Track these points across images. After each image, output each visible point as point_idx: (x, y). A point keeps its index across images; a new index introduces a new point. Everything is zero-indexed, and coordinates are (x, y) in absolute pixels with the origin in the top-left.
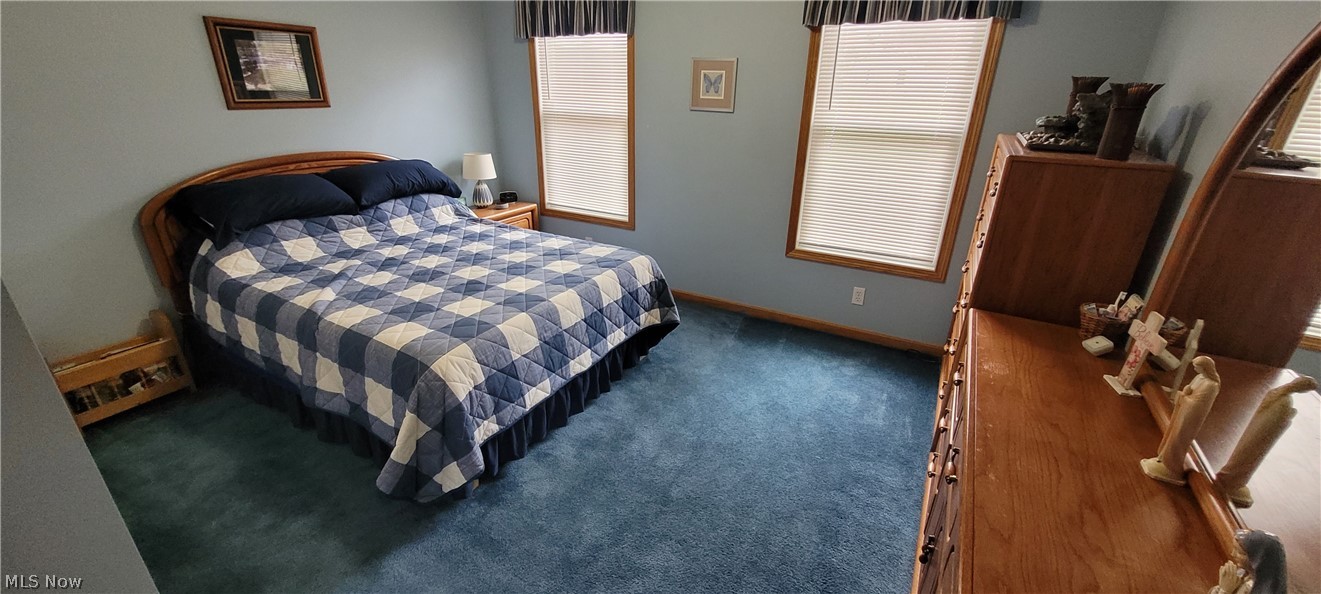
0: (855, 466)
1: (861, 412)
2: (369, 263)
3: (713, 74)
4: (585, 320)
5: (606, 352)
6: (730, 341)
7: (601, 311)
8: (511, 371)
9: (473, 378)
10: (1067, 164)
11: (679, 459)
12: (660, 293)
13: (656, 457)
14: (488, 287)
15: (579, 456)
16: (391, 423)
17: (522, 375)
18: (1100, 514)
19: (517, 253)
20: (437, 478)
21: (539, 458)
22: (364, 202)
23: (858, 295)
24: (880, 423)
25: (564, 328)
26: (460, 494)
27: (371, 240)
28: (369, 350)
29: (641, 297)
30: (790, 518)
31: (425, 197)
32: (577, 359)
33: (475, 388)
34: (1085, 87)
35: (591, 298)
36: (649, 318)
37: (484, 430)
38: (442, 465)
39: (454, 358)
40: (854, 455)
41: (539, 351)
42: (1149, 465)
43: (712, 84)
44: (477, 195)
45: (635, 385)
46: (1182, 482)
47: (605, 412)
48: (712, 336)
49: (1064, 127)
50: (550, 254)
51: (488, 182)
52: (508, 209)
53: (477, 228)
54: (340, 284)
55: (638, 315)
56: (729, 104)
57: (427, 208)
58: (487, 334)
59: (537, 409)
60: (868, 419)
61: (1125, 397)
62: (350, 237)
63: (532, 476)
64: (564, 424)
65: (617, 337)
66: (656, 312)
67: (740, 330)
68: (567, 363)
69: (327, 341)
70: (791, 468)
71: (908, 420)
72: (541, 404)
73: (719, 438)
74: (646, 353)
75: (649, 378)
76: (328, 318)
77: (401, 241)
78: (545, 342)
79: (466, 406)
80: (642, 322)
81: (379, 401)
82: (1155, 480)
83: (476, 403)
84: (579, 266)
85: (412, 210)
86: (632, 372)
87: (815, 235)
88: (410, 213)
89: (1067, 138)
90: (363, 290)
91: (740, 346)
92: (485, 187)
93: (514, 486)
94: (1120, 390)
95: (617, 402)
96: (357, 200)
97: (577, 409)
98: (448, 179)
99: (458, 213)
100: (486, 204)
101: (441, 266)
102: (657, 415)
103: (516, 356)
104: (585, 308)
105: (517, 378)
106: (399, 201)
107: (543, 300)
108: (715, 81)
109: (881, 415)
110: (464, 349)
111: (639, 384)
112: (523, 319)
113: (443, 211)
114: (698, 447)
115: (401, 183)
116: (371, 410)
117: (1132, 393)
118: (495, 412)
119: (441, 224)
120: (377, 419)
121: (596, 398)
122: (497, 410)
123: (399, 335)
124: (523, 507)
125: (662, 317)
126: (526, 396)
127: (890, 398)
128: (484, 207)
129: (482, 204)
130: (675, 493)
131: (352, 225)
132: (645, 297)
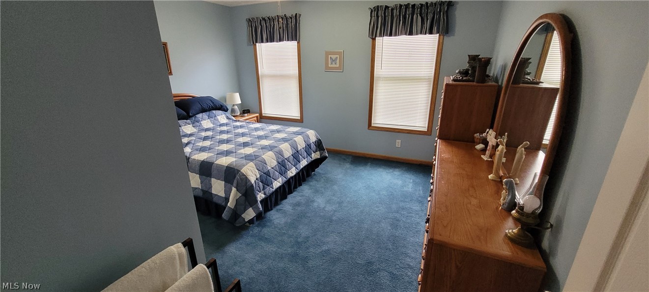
0: (402, 204)
1: (403, 187)
2: (199, 138)
3: (334, 57)
4: (292, 155)
5: (300, 169)
6: (348, 165)
7: (298, 152)
8: (268, 174)
9: (256, 175)
10: (465, 85)
11: (333, 207)
12: (319, 145)
13: (325, 207)
14: (252, 144)
15: (294, 209)
16: (223, 195)
17: (272, 176)
18: (475, 189)
19: (259, 132)
20: (243, 216)
21: (277, 211)
22: (191, 114)
23: (398, 143)
24: (410, 190)
25: (286, 158)
26: (251, 221)
27: (194, 130)
28: (214, 167)
29: (312, 147)
30: (379, 222)
31: (214, 112)
32: (290, 171)
33: (256, 179)
34: (473, 59)
35: (294, 146)
36: (316, 156)
37: (260, 196)
38: (245, 210)
39: (249, 168)
40: (401, 201)
41: (277, 167)
42: (490, 177)
43: (333, 61)
44: (233, 111)
45: (311, 183)
46: (500, 180)
47: (301, 194)
48: (340, 164)
49: (465, 73)
50: (273, 131)
51: (237, 105)
52: (247, 116)
53: (238, 124)
54: (191, 145)
55: (311, 154)
56: (341, 68)
57: (215, 116)
58: (258, 159)
59: (277, 190)
60: (405, 189)
61: (487, 160)
62: (186, 129)
63: (275, 216)
64: (286, 198)
65: (304, 163)
66: (318, 153)
67: (351, 161)
68: (287, 172)
69: (194, 166)
70: (377, 207)
71: (421, 188)
72: (278, 188)
73: (348, 199)
74: (314, 171)
75: (316, 181)
76: (193, 157)
77: (207, 130)
78: (279, 163)
79: (254, 185)
80: (313, 157)
81: (218, 187)
82: (492, 180)
83: (257, 185)
84: (287, 135)
85: (209, 117)
86: (309, 179)
87: (379, 120)
88: (209, 118)
89: (466, 77)
90: (201, 148)
91: (352, 167)
92: (236, 107)
93: (270, 221)
94: (485, 159)
95: (305, 190)
96: (188, 113)
97: (291, 192)
98: (223, 104)
99: (228, 118)
100: (237, 114)
101: (229, 138)
102: (322, 193)
103: (269, 168)
104: (292, 150)
105: (270, 177)
106: (204, 113)
107: (277, 147)
108: (335, 60)
109: (411, 187)
110: (252, 164)
111: (313, 183)
112: (271, 153)
113: (222, 117)
114: (340, 203)
115: (205, 106)
116: (214, 192)
117: (489, 160)
118: (263, 190)
119: (221, 123)
120: (216, 195)
121: (297, 188)
122: (264, 189)
123: (225, 161)
124: (275, 227)
125: (321, 155)
126: (273, 184)
127: (413, 182)
128: (236, 116)
129: (235, 115)
130: (334, 218)
131: (186, 124)
132: (313, 147)
